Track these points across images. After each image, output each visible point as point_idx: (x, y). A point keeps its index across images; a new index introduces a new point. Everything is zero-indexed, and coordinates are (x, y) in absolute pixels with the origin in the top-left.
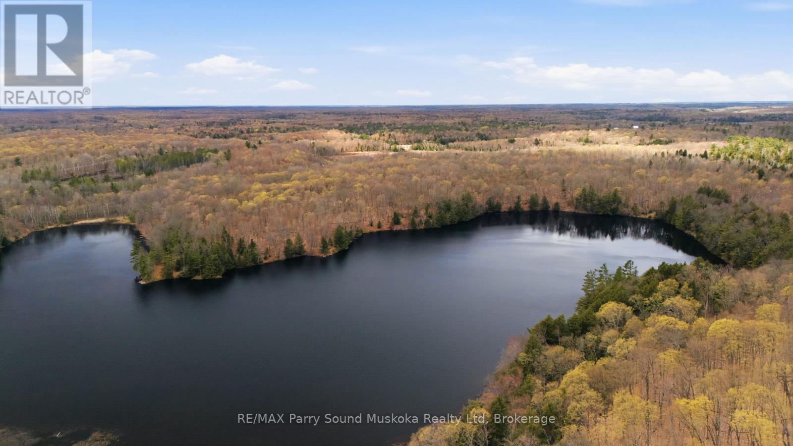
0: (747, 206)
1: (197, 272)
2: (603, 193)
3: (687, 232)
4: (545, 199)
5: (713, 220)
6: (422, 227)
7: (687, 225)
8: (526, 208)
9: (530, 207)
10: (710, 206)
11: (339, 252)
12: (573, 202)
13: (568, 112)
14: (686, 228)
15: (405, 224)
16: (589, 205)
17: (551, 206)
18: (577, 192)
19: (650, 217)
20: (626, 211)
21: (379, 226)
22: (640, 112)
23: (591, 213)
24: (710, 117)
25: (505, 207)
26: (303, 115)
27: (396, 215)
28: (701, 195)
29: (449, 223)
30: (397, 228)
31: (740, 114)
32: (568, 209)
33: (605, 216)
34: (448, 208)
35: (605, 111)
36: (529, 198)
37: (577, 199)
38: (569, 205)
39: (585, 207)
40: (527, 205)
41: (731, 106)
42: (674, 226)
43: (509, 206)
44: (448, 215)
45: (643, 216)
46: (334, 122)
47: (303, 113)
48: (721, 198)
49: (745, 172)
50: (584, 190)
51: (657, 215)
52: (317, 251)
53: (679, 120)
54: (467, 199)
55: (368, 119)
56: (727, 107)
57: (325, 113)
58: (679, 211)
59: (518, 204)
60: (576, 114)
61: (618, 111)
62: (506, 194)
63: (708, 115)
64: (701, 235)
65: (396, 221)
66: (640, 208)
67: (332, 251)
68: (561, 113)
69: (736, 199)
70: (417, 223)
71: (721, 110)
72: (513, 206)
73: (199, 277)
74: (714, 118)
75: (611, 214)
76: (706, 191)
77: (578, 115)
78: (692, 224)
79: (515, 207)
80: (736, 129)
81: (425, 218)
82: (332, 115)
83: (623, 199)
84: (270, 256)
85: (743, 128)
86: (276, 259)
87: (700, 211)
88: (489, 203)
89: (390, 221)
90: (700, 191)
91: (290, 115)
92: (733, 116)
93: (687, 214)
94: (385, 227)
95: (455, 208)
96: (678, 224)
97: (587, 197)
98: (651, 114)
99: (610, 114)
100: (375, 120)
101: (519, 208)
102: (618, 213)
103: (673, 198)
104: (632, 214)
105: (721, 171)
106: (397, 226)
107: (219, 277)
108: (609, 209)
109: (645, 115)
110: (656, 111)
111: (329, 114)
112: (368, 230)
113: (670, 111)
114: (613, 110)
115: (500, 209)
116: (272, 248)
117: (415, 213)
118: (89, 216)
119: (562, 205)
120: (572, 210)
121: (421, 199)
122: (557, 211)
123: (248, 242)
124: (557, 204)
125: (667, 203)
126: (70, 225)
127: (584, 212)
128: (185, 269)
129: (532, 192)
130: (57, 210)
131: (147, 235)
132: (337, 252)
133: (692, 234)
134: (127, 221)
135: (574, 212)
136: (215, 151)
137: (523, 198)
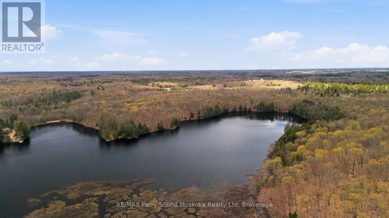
0: (322, 105)
1: (129, 136)
2: (268, 103)
3: (301, 116)
4: (245, 107)
5: (312, 111)
6: (202, 118)
7: (302, 114)
8: (238, 110)
9: (240, 110)
10: (308, 106)
12: (255, 107)
13: (228, 74)
14: (301, 115)
15: (195, 117)
16: (263, 108)
17: (247, 109)
18: (258, 103)
19: (286, 112)
20: (276, 110)
21: (185, 118)
22: (259, 73)
23: (263, 111)
24: (288, 75)
25: (230, 110)
26: (103, 76)
27: (191, 113)
28: (304, 103)
29: (212, 116)
30: (192, 119)
31: (300, 74)
32: (254, 110)
33: (269, 112)
34: (211, 111)
35: (244, 73)
36: (238, 107)
37: (257, 106)
38: (254, 109)
39: (261, 109)
40: (238, 109)
41: (295, 71)
42: (296, 115)
43: (231, 110)
44: (212, 113)
45: (283, 112)
46: (123, 78)
47: (102, 75)
48: (311, 103)
49: (316, 95)
50: (260, 103)
51: (288, 111)
52: (169, 127)
53: (276, 77)
54: (217, 107)
55: (137, 77)
56: (292, 71)
57: (114, 74)
58: (298, 109)
60: (232, 74)
61: (249, 73)
62: (230, 105)
63: (287, 74)
64: (308, 116)
65: (192, 116)
66: (282, 109)
67: (174, 128)
68: (225, 74)
69: (317, 103)
70: (200, 116)
71: (290, 73)
72: (233, 110)
73: (130, 138)
75: (271, 111)
76: (306, 101)
77: (232, 75)
78: (304, 113)
79: (234, 110)
80: (302, 80)
81: (203, 115)
82: (117, 75)
83: (275, 106)
84: (151, 130)
85: (305, 79)
86: (154, 131)
87: (306, 108)
88: (224, 108)
89: (189, 116)
90: (304, 101)
91: (96, 75)
92: (297, 75)
93: (301, 110)
94: (188, 119)
95: (214, 110)
96: (298, 114)
97: (262, 105)
98: (264, 74)
99: (246, 74)
100: (144, 78)
101: (236, 110)
102: (274, 111)
103: (294, 104)
104: (279, 111)
105: (307, 95)
107: (137, 137)
108: (270, 109)
109: (261, 75)
110: (265, 73)
111: (115, 74)
112: (182, 120)
113: (271, 73)
114: (247, 72)
115: (228, 111)
116: (152, 127)
117: (199, 113)
118: (51, 120)
119: (252, 109)
120: (256, 110)
121: (201, 107)
122: (250, 111)
123: (142, 124)
124: (250, 108)
125: (292, 106)
126: (45, 123)
127: (260, 111)
128: (123, 135)
129: (239, 104)
130: (39, 117)
131: (88, 126)
132: (176, 127)
133: (304, 117)
134: (71, 121)
135: (257, 112)
136: (84, 92)
137: (236, 107)
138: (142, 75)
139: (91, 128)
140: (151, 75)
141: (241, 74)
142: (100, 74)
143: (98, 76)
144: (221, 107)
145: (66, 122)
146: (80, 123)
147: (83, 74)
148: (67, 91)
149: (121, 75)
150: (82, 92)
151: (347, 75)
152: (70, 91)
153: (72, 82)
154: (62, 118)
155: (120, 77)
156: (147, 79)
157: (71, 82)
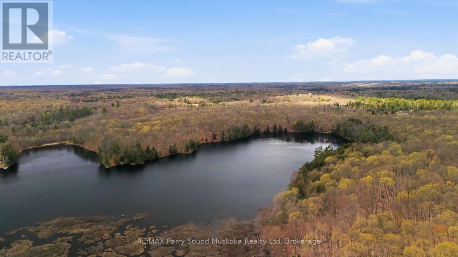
0: (370, 125)
1: (132, 161)
2: (307, 122)
3: (346, 138)
4: (280, 126)
5: (357, 131)
6: (227, 140)
7: (346, 135)
8: (271, 131)
9: (274, 130)
10: (354, 126)
11: (193, 151)
12: (293, 127)
13: (273, 87)
14: (345, 136)
15: (219, 139)
16: (301, 128)
17: (283, 129)
18: (295, 122)
19: (328, 133)
20: (317, 130)
21: (206, 140)
22: (309, 86)
23: (301, 132)
24: (343, 89)
25: (262, 130)
26: (125, 90)
27: (214, 134)
28: (350, 122)
29: (239, 138)
30: (215, 141)
31: (358, 87)
32: (291, 131)
33: (308, 133)
34: (238, 131)
35: (291, 86)
36: (272, 126)
37: (295, 126)
38: (291, 129)
39: (299, 129)
40: (272, 129)
41: (352, 83)
42: (340, 136)
43: (264, 130)
44: (239, 134)
45: (325, 132)
46: (147, 93)
47: (125, 88)
48: (359, 122)
49: (366, 112)
50: (298, 121)
51: (331, 131)
52: (183, 151)
53: (329, 90)
54: (246, 127)
55: (165, 91)
56: (350, 83)
57: (138, 88)
58: (342, 129)
59: (268, 129)
60: (277, 88)
61: (298, 86)
62: (262, 125)
63: (343, 88)
64: (353, 138)
65: (214, 137)
66: (324, 129)
67: (190, 151)
68: (269, 87)
69: (364, 122)
70: (224, 138)
71: (347, 85)
72: (266, 130)
73: (134, 164)
74: (346, 89)
75: (310, 132)
76: (352, 120)
77: (278, 88)
78: (348, 134)
79: (267, 130)
80: (357, 94)
81: (228, 136)
82: (142, 89)
83: (316, 125)
84: (162, 154)
85: (361, 93)
86: (165, 155)
87: (351, 128)
88: (255, 128)
89: (211, 138)
90: (350, 120)
91: (117, 89)
92: (355, 88)
93: (345, 130)
94: (210, 141)
95: (241, 131)
96: (342, 134)
97: (300, 124)
98: (315, 87)
99: (294, 88)
100: (173, 92)
101: (269, 131)
102: (314, 131)
103: (338, 124)
104: (320, 132)
105: (356, 111)
106: (215, 140)
107: (143, 163)
108: (310, 130)
109: (312, 88)
110: (317, 86)
111: (140, 88)
112: (202, 142)
113: (324, 85)
114: (295, 85)
115: (260, 131)
116: (163, 150)
117: (223, 134)
118: (49, 142)
119: (288, 129)
120: (293, 131)
121: (225, 127)
122: (286, 132)
123: (151, 148)
124: (286, 128)
125: (336, 126)
126: (40, 146)
127: (299, 132)
128: (126, 160)
129: (274, 123)
130: (33, 139)
131: (89, 149)
132: (192, 151)
133: (348, 138)
134: (72, 143)
135: (294, 132)
136: (95, 108)
137: (270, 126)
138: (171, 88)
139: (92, 151)
140: (182, 89)
141: (288, 87)
142: (123, 88)
143: (120, 90)
144: (251, 127)
145: (66, 144)
146: (82, 146)
147: (103, 88)
148: (77, 107)
149: (147, 89)
150: (92, 109)
151: (414, 88)
152: (80, 108)
153: (87, 97)
154: (62, 139)
155: (146, 91)
156: (175, 93)
157: (85, 97)
